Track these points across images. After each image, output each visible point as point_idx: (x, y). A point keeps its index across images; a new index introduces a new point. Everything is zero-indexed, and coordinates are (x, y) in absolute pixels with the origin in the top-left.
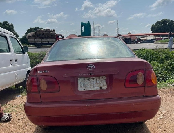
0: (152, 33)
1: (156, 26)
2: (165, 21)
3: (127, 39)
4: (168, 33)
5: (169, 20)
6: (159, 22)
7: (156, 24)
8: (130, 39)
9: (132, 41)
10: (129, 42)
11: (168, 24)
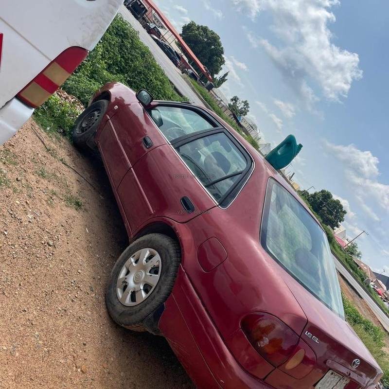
0: (180, 35)
1: (197, 32)
2: (214, 40)
3: (140, 5)
4: (204, 69)
5: (219, 45)
6: (205, 29)
7: (198, 28)
8: (146, 11)
9: (144, 19)
10: (139, 14)
11: (213, 47)
